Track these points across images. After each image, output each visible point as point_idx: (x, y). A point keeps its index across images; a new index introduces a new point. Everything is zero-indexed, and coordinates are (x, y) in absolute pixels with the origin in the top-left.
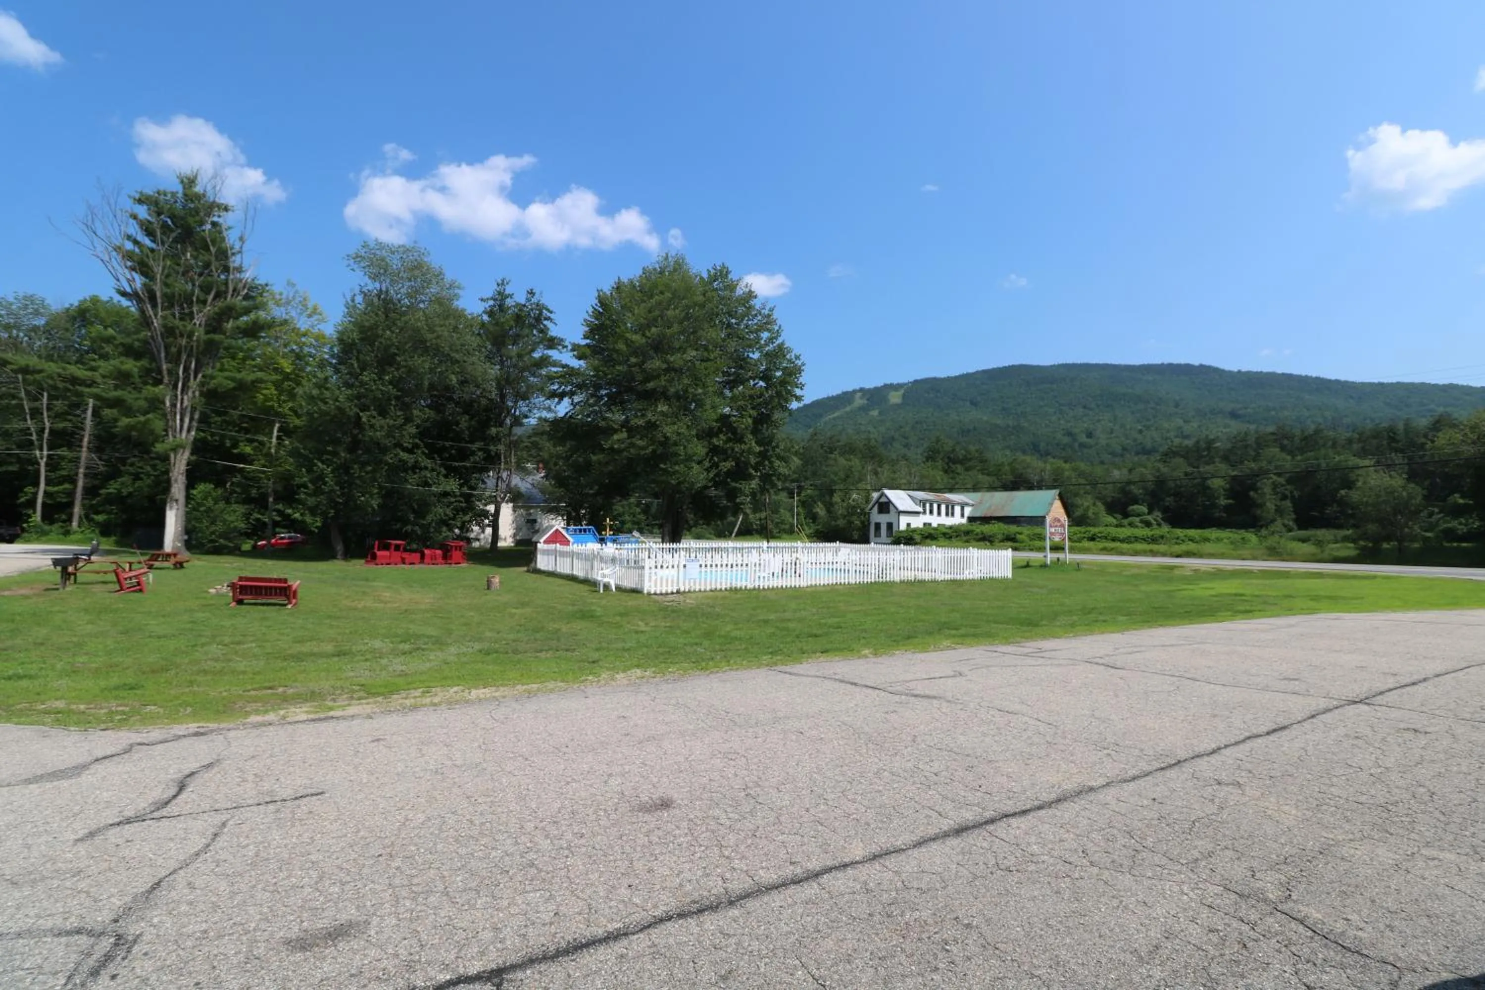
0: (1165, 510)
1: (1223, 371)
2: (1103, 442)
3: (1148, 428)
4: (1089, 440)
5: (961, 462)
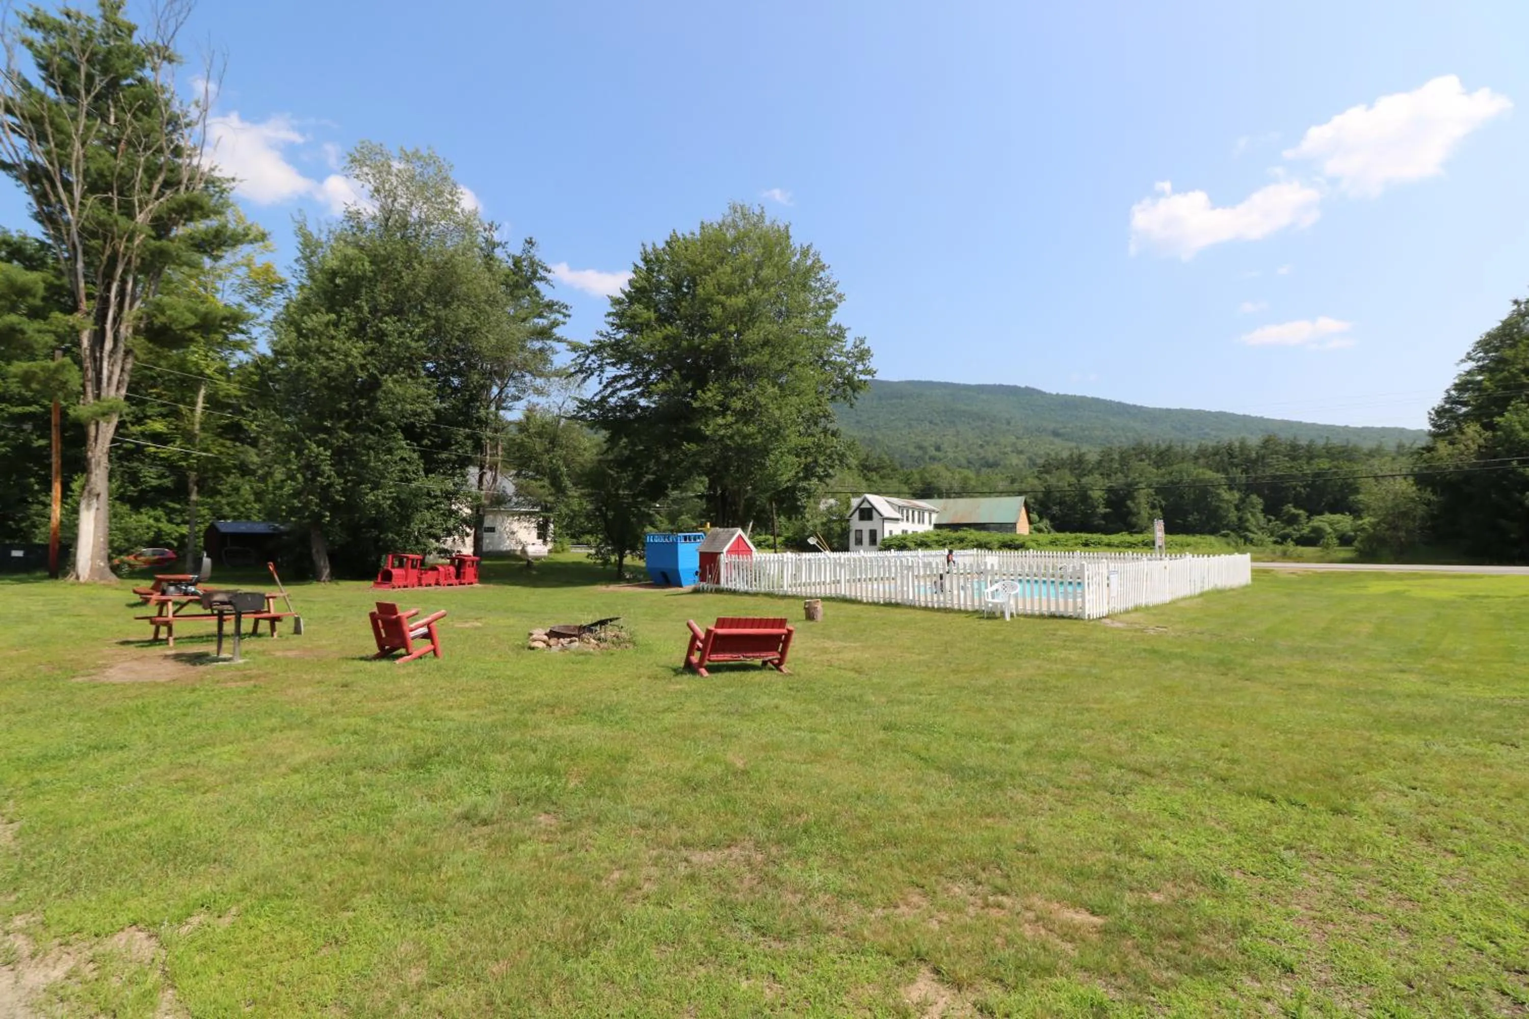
0: (1052, 519)
1: (1045, 393)
2: (951, 455)
3: (988, 443)
4: (937, 454)
5: (875, 470)
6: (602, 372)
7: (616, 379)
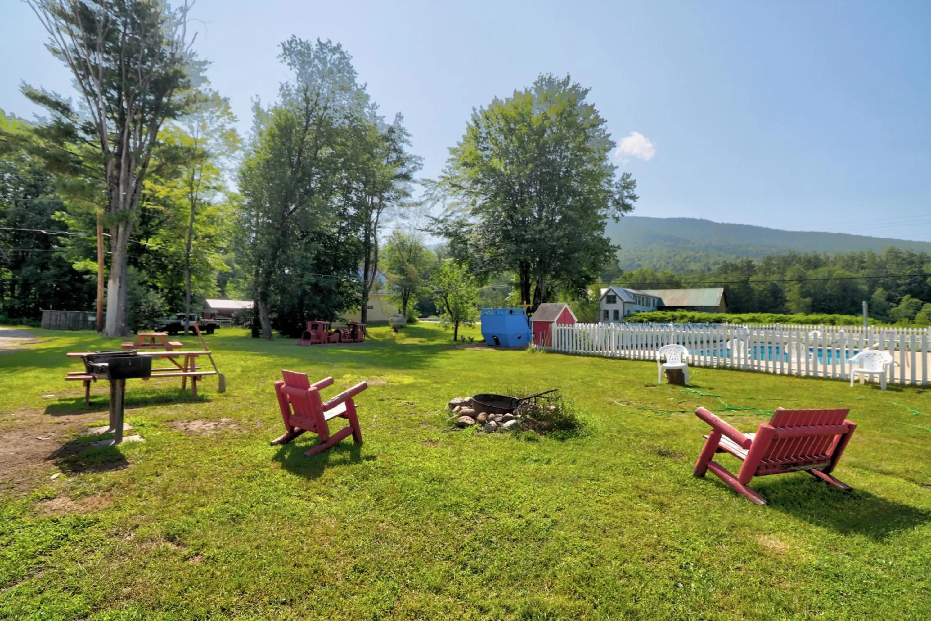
6: (445, 199)
7: (452, 205)
